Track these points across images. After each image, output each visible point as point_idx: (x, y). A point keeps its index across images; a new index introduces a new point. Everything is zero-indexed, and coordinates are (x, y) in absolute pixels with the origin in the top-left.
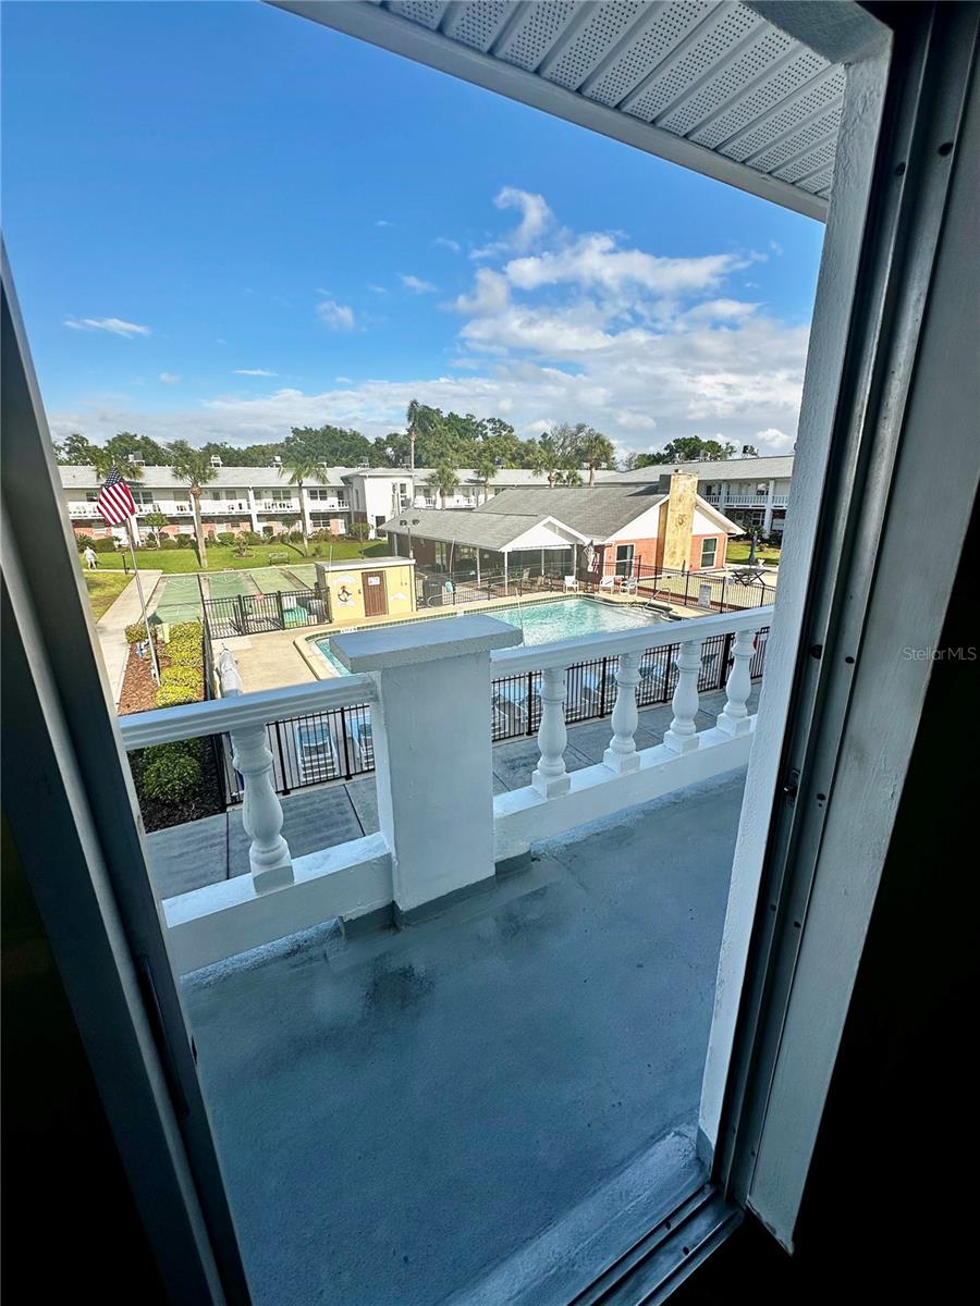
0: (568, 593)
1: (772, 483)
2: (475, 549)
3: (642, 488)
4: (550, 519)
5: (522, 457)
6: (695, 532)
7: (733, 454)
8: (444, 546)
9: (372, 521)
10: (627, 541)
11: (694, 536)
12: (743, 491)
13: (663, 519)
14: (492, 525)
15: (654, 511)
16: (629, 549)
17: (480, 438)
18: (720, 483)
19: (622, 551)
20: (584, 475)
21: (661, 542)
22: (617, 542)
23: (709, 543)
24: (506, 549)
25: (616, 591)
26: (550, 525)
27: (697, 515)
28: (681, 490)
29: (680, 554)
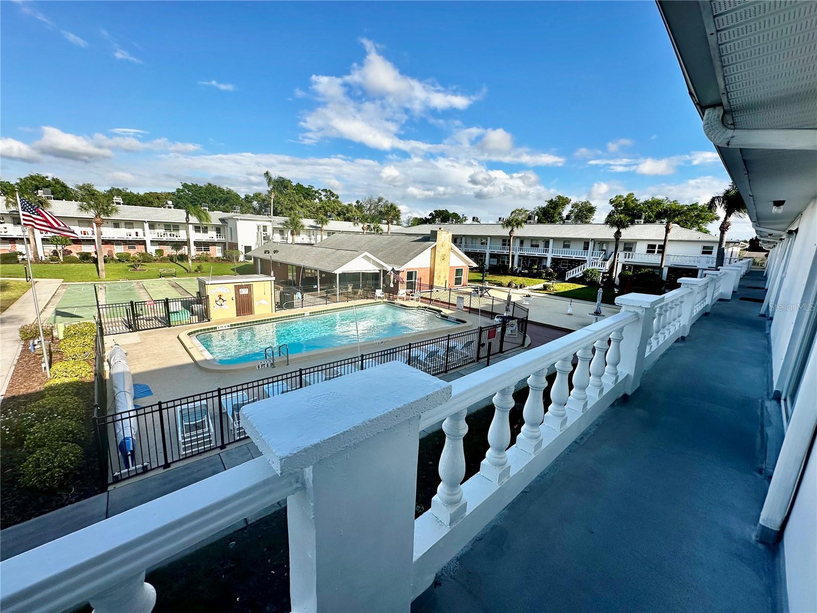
0: (378, 300)
1: (489, 239)
2: (316, 270)
3: (420, 238)
4: (366, 253)
5: (344, 214)
6: (451, 265)
7: (466, 221)
8: (294, 267)
9: (241, 249)
10: (412, 269)
11: (450, 267)
12: (474, 242)
13: (433, 256)
14: (328, 256)
15: (428, 252)
16: (414, 274)
17: (317, 200)
18: (461, 237)
19: (410, 275)
20: (384, 227)
21: (432, 269)
22: (407, 269)
23: (459, 271)
24: (338, 272)
25: (407, 300)
26: (366, 257)
27: (452, 255)
28: (443, 240)
29: (443, 278)
